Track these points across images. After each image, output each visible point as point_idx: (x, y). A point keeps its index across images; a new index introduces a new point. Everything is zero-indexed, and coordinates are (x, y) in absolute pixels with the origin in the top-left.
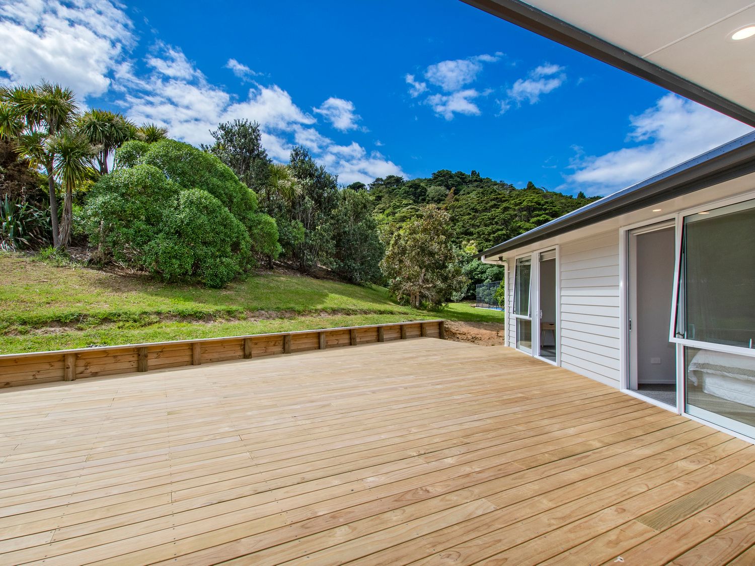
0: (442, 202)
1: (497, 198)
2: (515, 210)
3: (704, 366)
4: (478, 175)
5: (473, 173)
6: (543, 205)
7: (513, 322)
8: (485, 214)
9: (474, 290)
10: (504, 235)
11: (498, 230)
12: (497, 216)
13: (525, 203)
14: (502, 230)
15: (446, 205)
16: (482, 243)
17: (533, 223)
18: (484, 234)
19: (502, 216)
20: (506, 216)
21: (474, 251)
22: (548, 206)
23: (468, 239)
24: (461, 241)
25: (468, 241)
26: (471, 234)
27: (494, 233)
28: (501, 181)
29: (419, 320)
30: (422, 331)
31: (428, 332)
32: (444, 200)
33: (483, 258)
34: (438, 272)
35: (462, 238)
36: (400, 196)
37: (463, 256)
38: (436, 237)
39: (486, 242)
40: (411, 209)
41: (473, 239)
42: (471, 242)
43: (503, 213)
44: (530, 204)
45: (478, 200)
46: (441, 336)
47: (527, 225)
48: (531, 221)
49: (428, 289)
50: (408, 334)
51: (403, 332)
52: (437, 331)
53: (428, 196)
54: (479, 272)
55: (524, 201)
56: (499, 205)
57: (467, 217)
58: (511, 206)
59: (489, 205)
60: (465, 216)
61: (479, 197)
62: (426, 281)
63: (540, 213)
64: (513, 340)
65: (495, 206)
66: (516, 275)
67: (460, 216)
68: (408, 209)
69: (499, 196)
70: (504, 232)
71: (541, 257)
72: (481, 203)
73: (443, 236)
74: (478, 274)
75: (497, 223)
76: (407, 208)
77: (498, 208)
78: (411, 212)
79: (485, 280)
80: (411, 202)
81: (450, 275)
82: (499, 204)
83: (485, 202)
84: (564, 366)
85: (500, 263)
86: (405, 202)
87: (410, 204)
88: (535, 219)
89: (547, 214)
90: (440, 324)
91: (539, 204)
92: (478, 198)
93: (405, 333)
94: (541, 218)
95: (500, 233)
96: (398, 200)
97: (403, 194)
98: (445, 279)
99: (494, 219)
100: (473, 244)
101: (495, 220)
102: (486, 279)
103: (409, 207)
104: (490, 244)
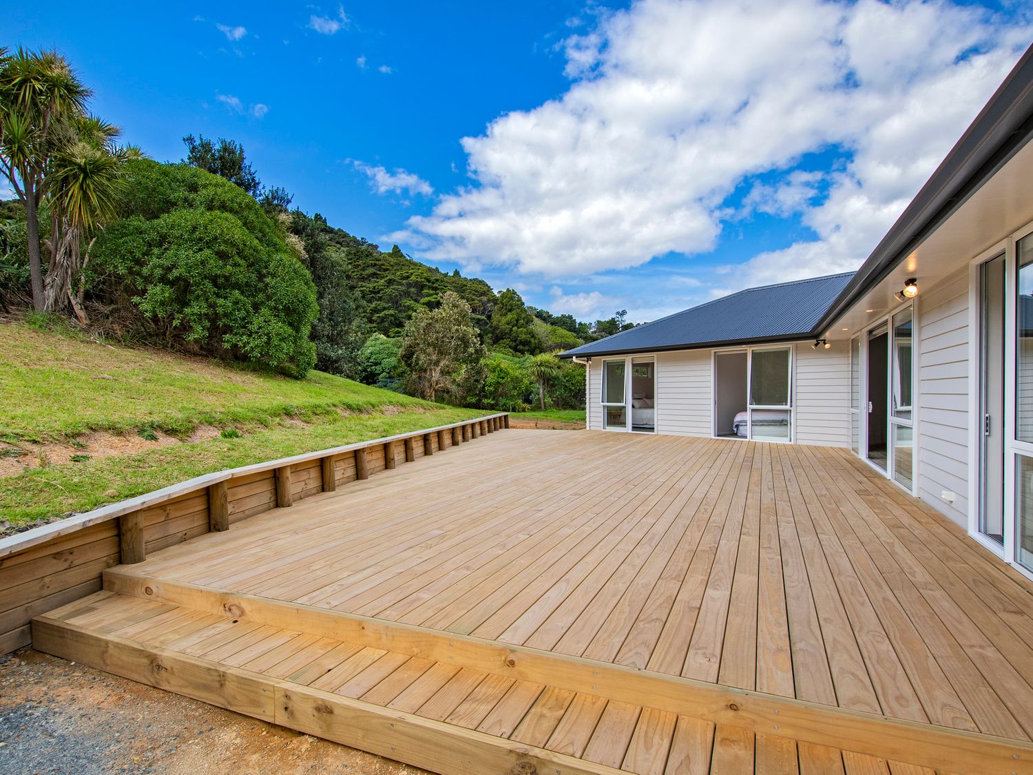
1: (375, 265)
4: (325, 221)
5: (318, 217)
6: (433, 283)
8: (364, 284)
10: (392, 315)
11: (384, 309)
12: (381, 290)
13: (413, 278)
14: (388, 308)
17: (424, 304)
20: (393, 291)
22: (439, 285)
27: (380, 311)
28: (362, 239)
43: (388, 287)
44: (419, 280)
54: (373, 363)
55: (412, 274)
61: (351, 259)
65: (374, 275)
69: (377, 262)
70: (391, 312)
75: (381, 299)
77: (380, 279)
79: (379, 374)
83: (360, 267)
84: (660, 433)
88: (426, 299)
91: (429, 281)
92: (349, 260)
94: (432, 299)
95: (386, 312)
99: (378, 293)
104: (375, 327)
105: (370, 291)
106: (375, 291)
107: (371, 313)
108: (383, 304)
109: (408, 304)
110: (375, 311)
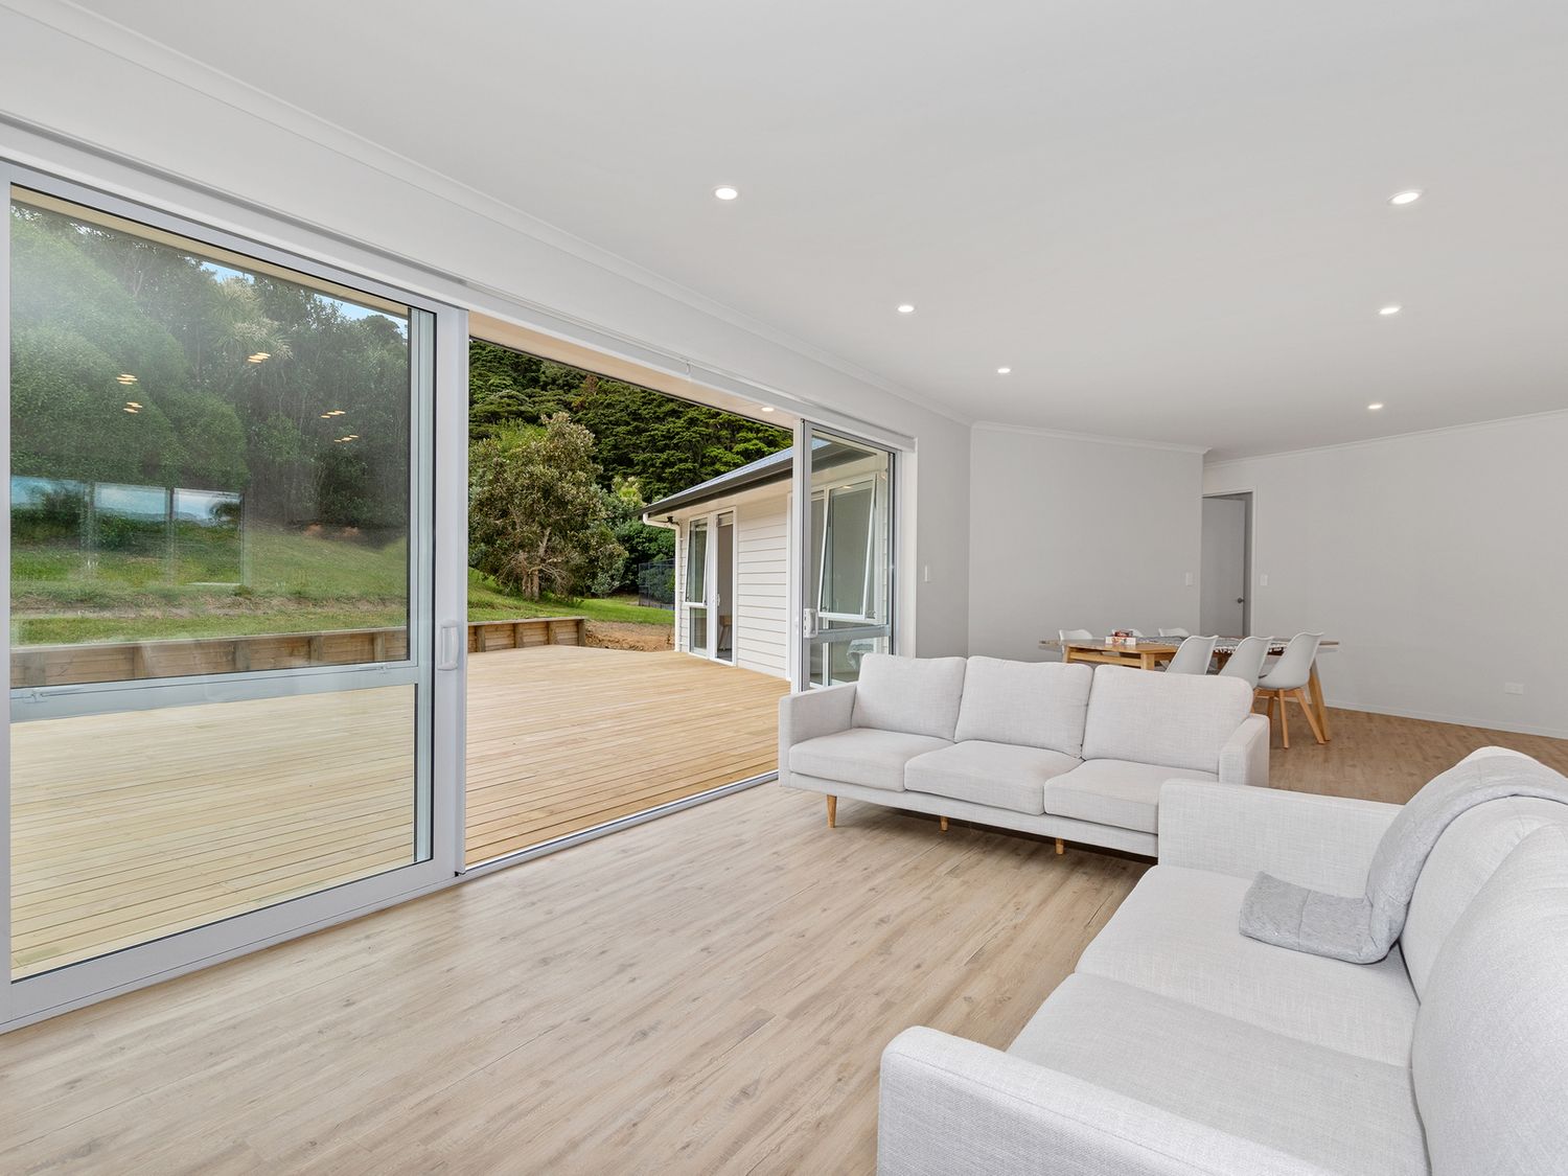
0: (574, 391)
2: (707, 425)
3: (859, 647)
7: (687, 614)
8: (657, 426)
9: (635, 573)
10: (689, 470)
11: (680, 460)
12: (678, 433)
14: (685, 461)
15: (581, 399)
16: (651, 482)
17: (737, 453)
18: (653, 465)
19: (686, 434)
20: (694, 435)
21: (635, 499)
23: (625, 473)
24: (612, 477)
25: (625, 476)
26: (630, 463)
27: (672, 465)
29: (543, 617)
30: (548, 632)
31: (560, 637)
32: (578, 386)
33: (645, 516)
34: (574, 536)
35: (612, 470)
36: (483, 365)
37: (614, 508)
38: (570, 473)
39: (658, 481)
40: (510, 397)
41: (633, 474)
42: (629, 479)
43: (688, 429)
45: (644, 397)
46: (579, 642)
47: (729, 457)
48: (734, 450)
49: (555, 565)
50: (525, 640)
51: (518, 636)
52: (575, 636)
53: (544, 373)
54: (645, 538)
56: (681, 412)
57: (622, 429)
58: (702, 417)
59: (663, 409)
60: (619, 426)
62: (551, 550)
63: (750, 435)
64: (686, 641)
65: (674, 413)
66: (690, 546)
67: (610, 426)
68: (502, 397)
70: (689, 465)
71: (719, 521)
72: (650, 404)
73: (581, 473)
74: (644, 543)
75: (677, 447)
76: (500, 394)
77: (679, 418)
78: (509, 405)
79: (654, 556)
80: (509, 382)
81: (593, 542)
82: (681, 409)
83: (655, 403)
84: (742, 664)
85: (669, 525)
86: (494, 380)
87: (506, 387)
88: (741, 447)
89: (759, 439)
90: (579, 624)
93: (521, 638)
94: (750, 446)
95: (682, 466)
96: (480, 374)
97: (490, 362)
98: (585, 548)
99: (673, 438)
100: (634, 483)
101: (675, 441)
102: (658, 554)
103: (504, 392)
104: (665, 488)
105: (662, 436)
106: (669, 436)
107: (662, 468)
108: (679, 455)
109: (714, 453)
110: (667, 464)
